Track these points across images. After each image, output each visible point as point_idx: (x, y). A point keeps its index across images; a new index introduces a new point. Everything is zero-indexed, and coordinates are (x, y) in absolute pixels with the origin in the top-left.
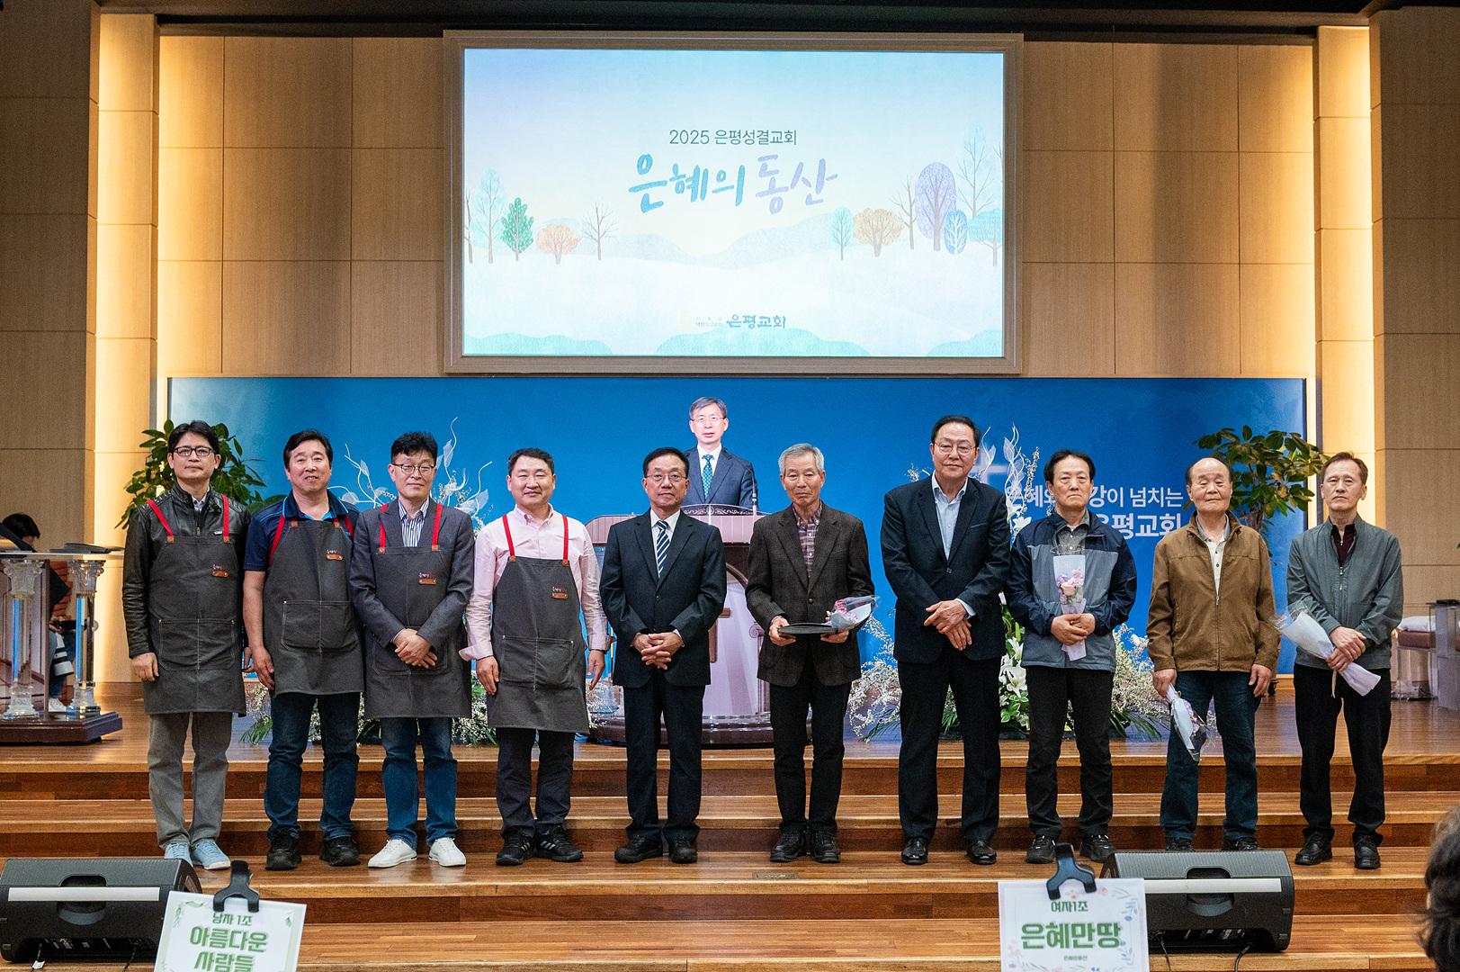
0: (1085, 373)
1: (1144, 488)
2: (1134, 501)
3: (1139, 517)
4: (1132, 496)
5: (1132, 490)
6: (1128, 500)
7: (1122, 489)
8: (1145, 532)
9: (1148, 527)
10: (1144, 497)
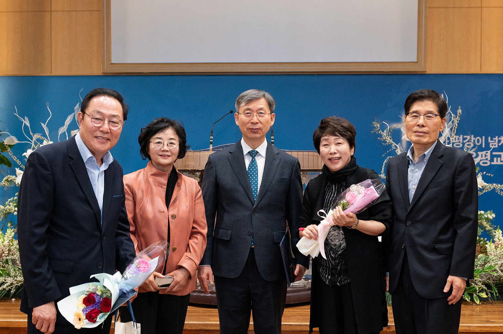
0: (464, 71)
1: (497, 137)
2: (491, 144)
3: (494, 153)
4: (490, 141)
5: (489, 138)
6: (487, 144)
7: (484, 137)
8: (497, 161)
9: (499, 159)
10: (497, 141)
